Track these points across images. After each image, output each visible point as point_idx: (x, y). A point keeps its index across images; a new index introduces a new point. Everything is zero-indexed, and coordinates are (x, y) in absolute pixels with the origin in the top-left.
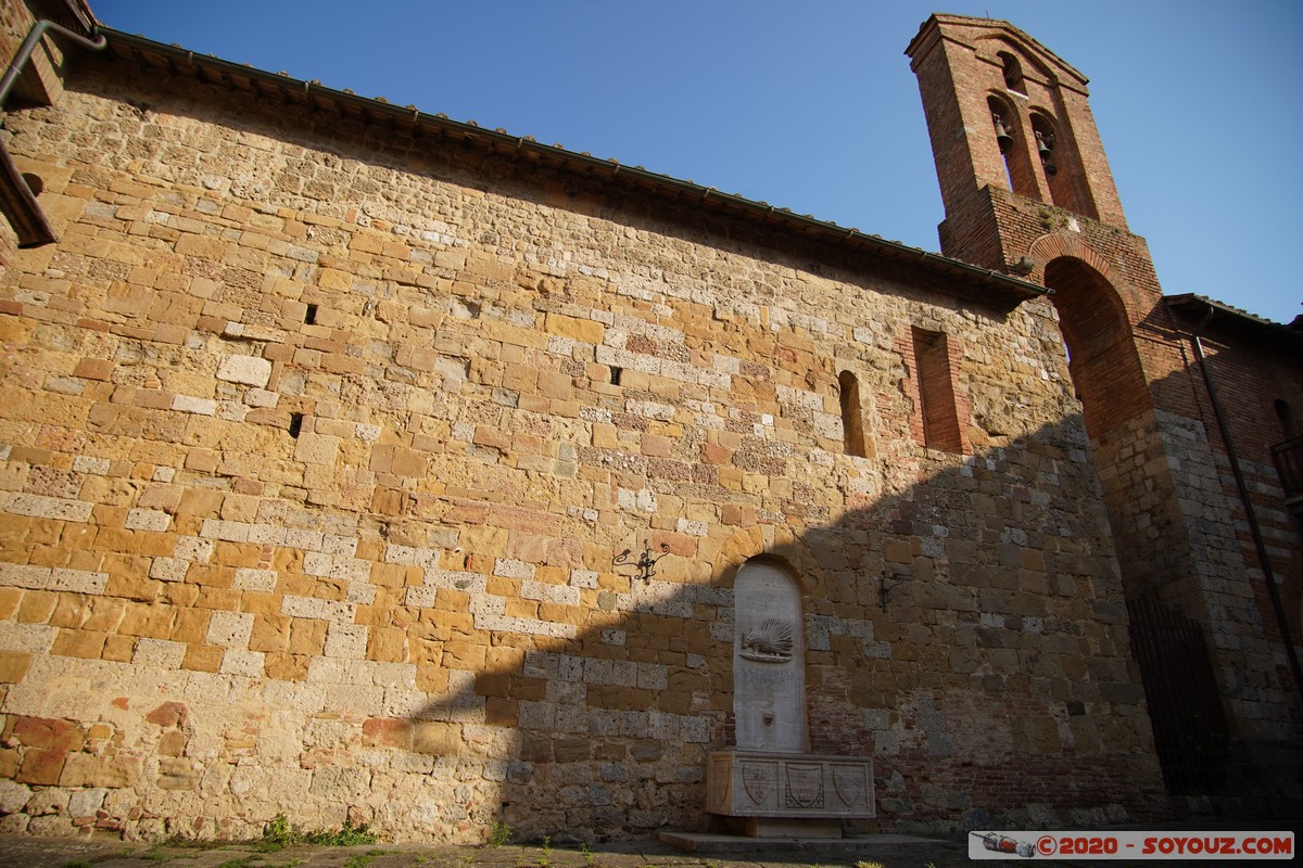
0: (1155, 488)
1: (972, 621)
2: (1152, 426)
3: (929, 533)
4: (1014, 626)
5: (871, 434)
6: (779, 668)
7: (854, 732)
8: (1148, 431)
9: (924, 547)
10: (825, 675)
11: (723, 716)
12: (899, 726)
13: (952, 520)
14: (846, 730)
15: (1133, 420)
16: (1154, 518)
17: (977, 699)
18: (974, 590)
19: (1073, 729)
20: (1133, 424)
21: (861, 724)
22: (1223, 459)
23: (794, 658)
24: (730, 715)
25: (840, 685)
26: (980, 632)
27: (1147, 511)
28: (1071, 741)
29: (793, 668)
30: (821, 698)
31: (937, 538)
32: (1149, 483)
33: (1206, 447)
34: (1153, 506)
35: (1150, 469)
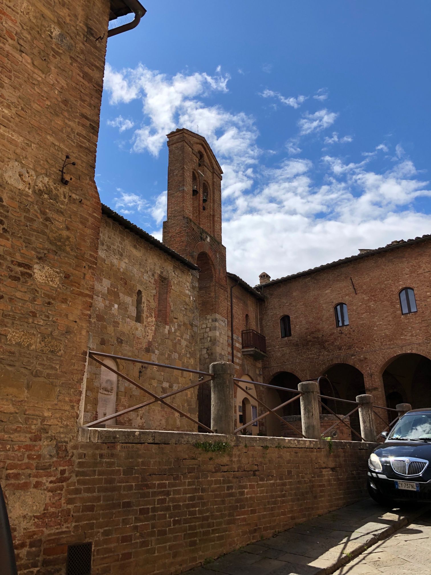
0: (210, 341)
1: (161, 384)
2: (214, 319)
3: (154, 352)
4: (171, 387)
5: (144, 315)
6: (109, 397)
7: (127, 420)
8: (213, 321)
9: (152, 357)
10: (122, 400)
11: (95, 413)
12: (139, 418)
13: (161, 349)
14: (125, 419)
15: (209, 315)
16: (208, 351)
17: (158, 410)
18: (163, 373)
19: (180, 421)
20: (208, 317)
21: (129, 417)
22: (230, 334)
23: (113, 394)
24: (97, 412)
25: (125, 404)
26: (162, 388)
27: (206, 348)
28: (179, 425)
29: (113, 397)
30: (120, 408)
31: (156, 355)
32: (209, 339)
33: (226, 329)
34: (208, 347)
35: (210, 334)
